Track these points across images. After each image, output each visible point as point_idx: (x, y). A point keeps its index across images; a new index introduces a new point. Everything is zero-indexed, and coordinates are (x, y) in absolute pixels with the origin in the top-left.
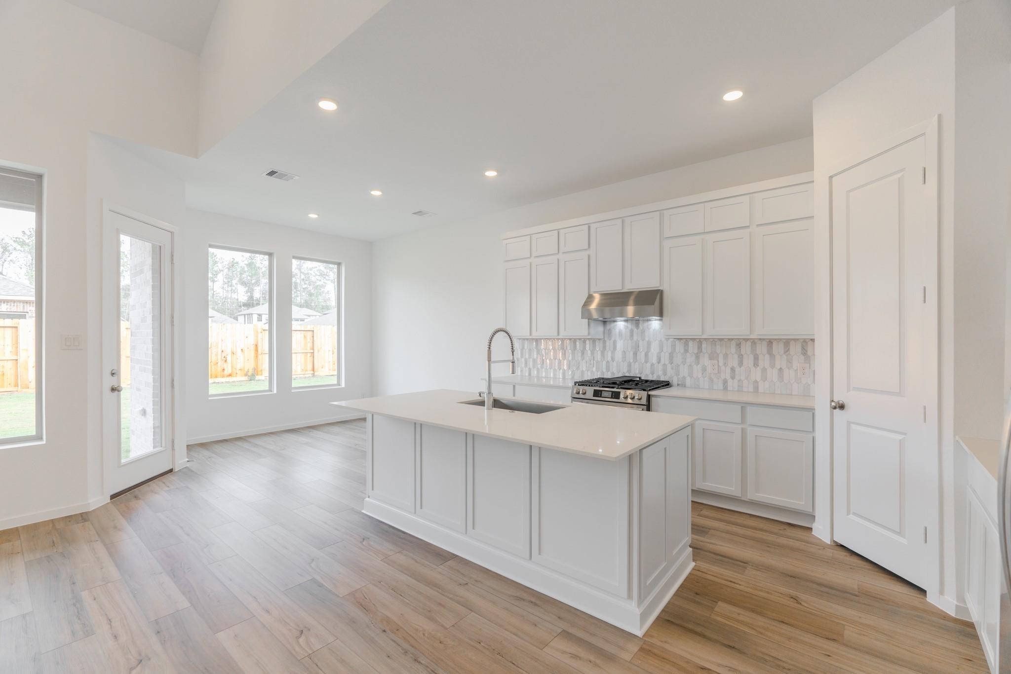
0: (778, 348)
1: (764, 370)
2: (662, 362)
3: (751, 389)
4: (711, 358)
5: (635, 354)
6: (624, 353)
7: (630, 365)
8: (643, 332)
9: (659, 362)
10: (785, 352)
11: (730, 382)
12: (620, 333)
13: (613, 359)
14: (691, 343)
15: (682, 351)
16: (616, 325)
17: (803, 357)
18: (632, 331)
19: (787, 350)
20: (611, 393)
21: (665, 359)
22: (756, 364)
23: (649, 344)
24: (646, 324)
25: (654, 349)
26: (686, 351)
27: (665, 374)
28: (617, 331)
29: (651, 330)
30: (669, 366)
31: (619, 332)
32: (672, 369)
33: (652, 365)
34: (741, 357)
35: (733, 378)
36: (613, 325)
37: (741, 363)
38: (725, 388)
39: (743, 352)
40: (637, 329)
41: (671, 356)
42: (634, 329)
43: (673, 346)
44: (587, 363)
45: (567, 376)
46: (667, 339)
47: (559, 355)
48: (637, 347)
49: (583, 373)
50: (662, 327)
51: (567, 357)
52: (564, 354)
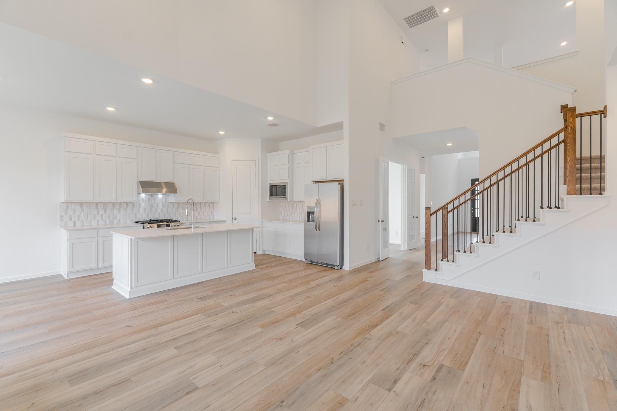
0: (203, 205)
1: (199, 212)
2: (164, 212)
4: (182, 209)
5: (151, 209)
6: (145, 209)
7: (148, 214)
8: (154, 199)
9: (162, 212)
10: (204, 206)
12: (143, 199)
13: (139, 212)
14: (175, 204)
15: (172, 207)
17: (208, 207)
18: (149, 199)
19: (205, 206)
21: (165, 210)
23: (157, 204)
24: (156, 196)
25: (161, 206)
26: (173, 207)
27: (165, 217)
29: (158, 199)
30: (166, 213)
32: (168, 214)
33: (159, 213)
38: (187, 220)
40: (152, 198)
41: (167, 209)
42: (150, 197)
43: (168, 205)
44: (122, 214)
45: (108, 223)
46: (166, 202)
47: (102, 212)
48: (152, 206)
49: (119, 220)
50: (163, 197)
51: (108, 212)
52: (105, 211)
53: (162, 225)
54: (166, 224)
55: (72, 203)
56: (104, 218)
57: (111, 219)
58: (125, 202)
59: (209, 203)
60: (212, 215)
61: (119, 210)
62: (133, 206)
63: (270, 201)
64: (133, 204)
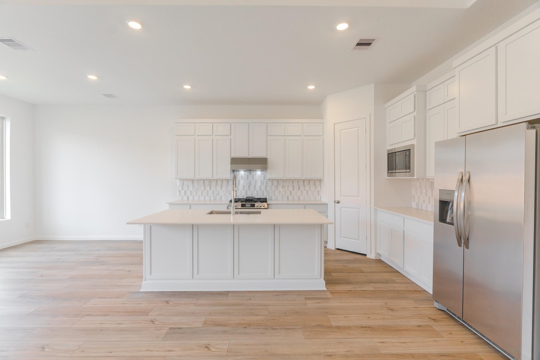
0: (306, 183)
1: (302, 191)
2: (262, 190)
3: (297, 199)
4: (282, 188)
5: (249, 186)
6: (244, 186)
7: (246, 192)
8: (253, 176)
9: (260, 190)
10: (309, 185)
11: (290, 197)
12: (242, 177)
13: (238, 189)
14: (274, 181)
15: (271, 185)
16: (240, 173)
17: (314, 186)
18: (248, 176)
20: (250, 204)
21: (263, 188)
22: (299, 189)
23: (256, 182)
24: (254, 173)
25: (259, 184)
26: (272, 185)
27: (263, 195)
28: (240, 175)
29: (257, 176)
30: (265, 192)
32: (266, 192)
33: (257, 191)
34: (294, 187)
35: (291, 195)
36: (238, 173)
37: (294, 189)
38: (288, 200)
39: (294, 185)
40: (250, 175)
41: (266, 187)
42: (249, 174)
43: (267, 183)
44: (224, 191)
45: (212, 199)
46: (264, 180)
47: (208, 188)
48: (250, 183)
49: (221, 197)
50: (262, 174)
51: (212, 189)
52: (210, 187)
53: (246, 204)
55: (186, 180)
56: (209, 195)
57: (215, 195)
58: (226, 179)
59: (315, 180)
60: (318, 195)
61: (221, 187)
63: (389, 178)
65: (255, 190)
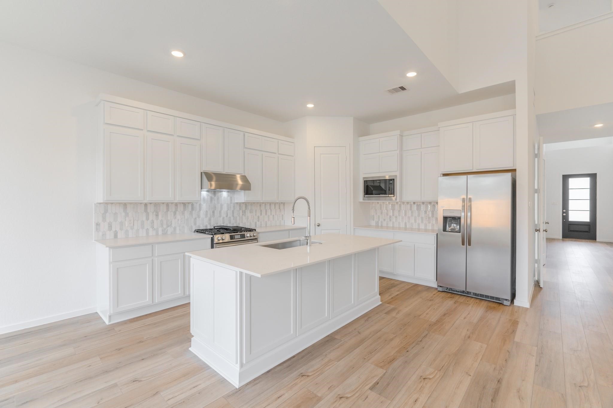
0: (272, 207)
2: (229, 216)
3: (265, 226)
4: (250, 213)
5: (213, 212)
6: (207, 212)
7: (210, 220)
8: (218, 199)
9: (227, 217)
10: (274, 208)
11: (257, 223)
13: (199, 216)
14: (243, 206)
15: (238, 209)
18: (211, 199)
21: (230, 213)
22: (266, 214)
23: (222, 205)
24: (220, 194)
25: (225, 208)
26: (240, 209)
27: (230, 223)
29: (223, 197)
30: (232, 218)
31: (203, 198)
32: (234, 219)
33: (223, 218)
34: (261, 211)
35: (258, 221)
37: (261, 214)
39: (262, 209)
40: (215, 197)
41: (233, 212)
42: (213, 196)
43: (234, 207)
44: (178, 220)
45: (160, 233)
46: (231, 203)
47: (152, 217)
48: (215, 207)
49: (175, 229)
50: (228, 196)
51: (160, 217)
52: (157, 215)
53: (235, 236)
54: (241, 235)
55: (112, 203)
56: (155, 227)
57: (165, 226)
58: (183, 203)
59: (280, 204)
60: (283, 219)
61: (175, 213)
62: (193, 209)
63: (364, 201)
64: (192, 205)
65: (220, 216)
